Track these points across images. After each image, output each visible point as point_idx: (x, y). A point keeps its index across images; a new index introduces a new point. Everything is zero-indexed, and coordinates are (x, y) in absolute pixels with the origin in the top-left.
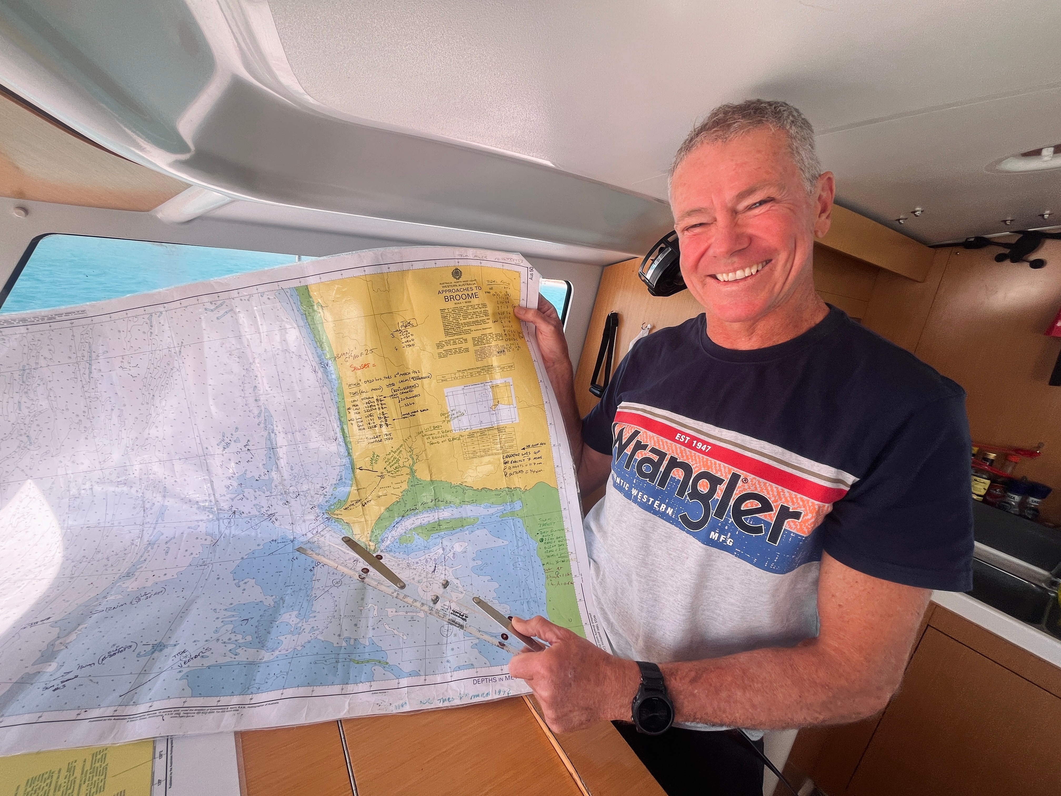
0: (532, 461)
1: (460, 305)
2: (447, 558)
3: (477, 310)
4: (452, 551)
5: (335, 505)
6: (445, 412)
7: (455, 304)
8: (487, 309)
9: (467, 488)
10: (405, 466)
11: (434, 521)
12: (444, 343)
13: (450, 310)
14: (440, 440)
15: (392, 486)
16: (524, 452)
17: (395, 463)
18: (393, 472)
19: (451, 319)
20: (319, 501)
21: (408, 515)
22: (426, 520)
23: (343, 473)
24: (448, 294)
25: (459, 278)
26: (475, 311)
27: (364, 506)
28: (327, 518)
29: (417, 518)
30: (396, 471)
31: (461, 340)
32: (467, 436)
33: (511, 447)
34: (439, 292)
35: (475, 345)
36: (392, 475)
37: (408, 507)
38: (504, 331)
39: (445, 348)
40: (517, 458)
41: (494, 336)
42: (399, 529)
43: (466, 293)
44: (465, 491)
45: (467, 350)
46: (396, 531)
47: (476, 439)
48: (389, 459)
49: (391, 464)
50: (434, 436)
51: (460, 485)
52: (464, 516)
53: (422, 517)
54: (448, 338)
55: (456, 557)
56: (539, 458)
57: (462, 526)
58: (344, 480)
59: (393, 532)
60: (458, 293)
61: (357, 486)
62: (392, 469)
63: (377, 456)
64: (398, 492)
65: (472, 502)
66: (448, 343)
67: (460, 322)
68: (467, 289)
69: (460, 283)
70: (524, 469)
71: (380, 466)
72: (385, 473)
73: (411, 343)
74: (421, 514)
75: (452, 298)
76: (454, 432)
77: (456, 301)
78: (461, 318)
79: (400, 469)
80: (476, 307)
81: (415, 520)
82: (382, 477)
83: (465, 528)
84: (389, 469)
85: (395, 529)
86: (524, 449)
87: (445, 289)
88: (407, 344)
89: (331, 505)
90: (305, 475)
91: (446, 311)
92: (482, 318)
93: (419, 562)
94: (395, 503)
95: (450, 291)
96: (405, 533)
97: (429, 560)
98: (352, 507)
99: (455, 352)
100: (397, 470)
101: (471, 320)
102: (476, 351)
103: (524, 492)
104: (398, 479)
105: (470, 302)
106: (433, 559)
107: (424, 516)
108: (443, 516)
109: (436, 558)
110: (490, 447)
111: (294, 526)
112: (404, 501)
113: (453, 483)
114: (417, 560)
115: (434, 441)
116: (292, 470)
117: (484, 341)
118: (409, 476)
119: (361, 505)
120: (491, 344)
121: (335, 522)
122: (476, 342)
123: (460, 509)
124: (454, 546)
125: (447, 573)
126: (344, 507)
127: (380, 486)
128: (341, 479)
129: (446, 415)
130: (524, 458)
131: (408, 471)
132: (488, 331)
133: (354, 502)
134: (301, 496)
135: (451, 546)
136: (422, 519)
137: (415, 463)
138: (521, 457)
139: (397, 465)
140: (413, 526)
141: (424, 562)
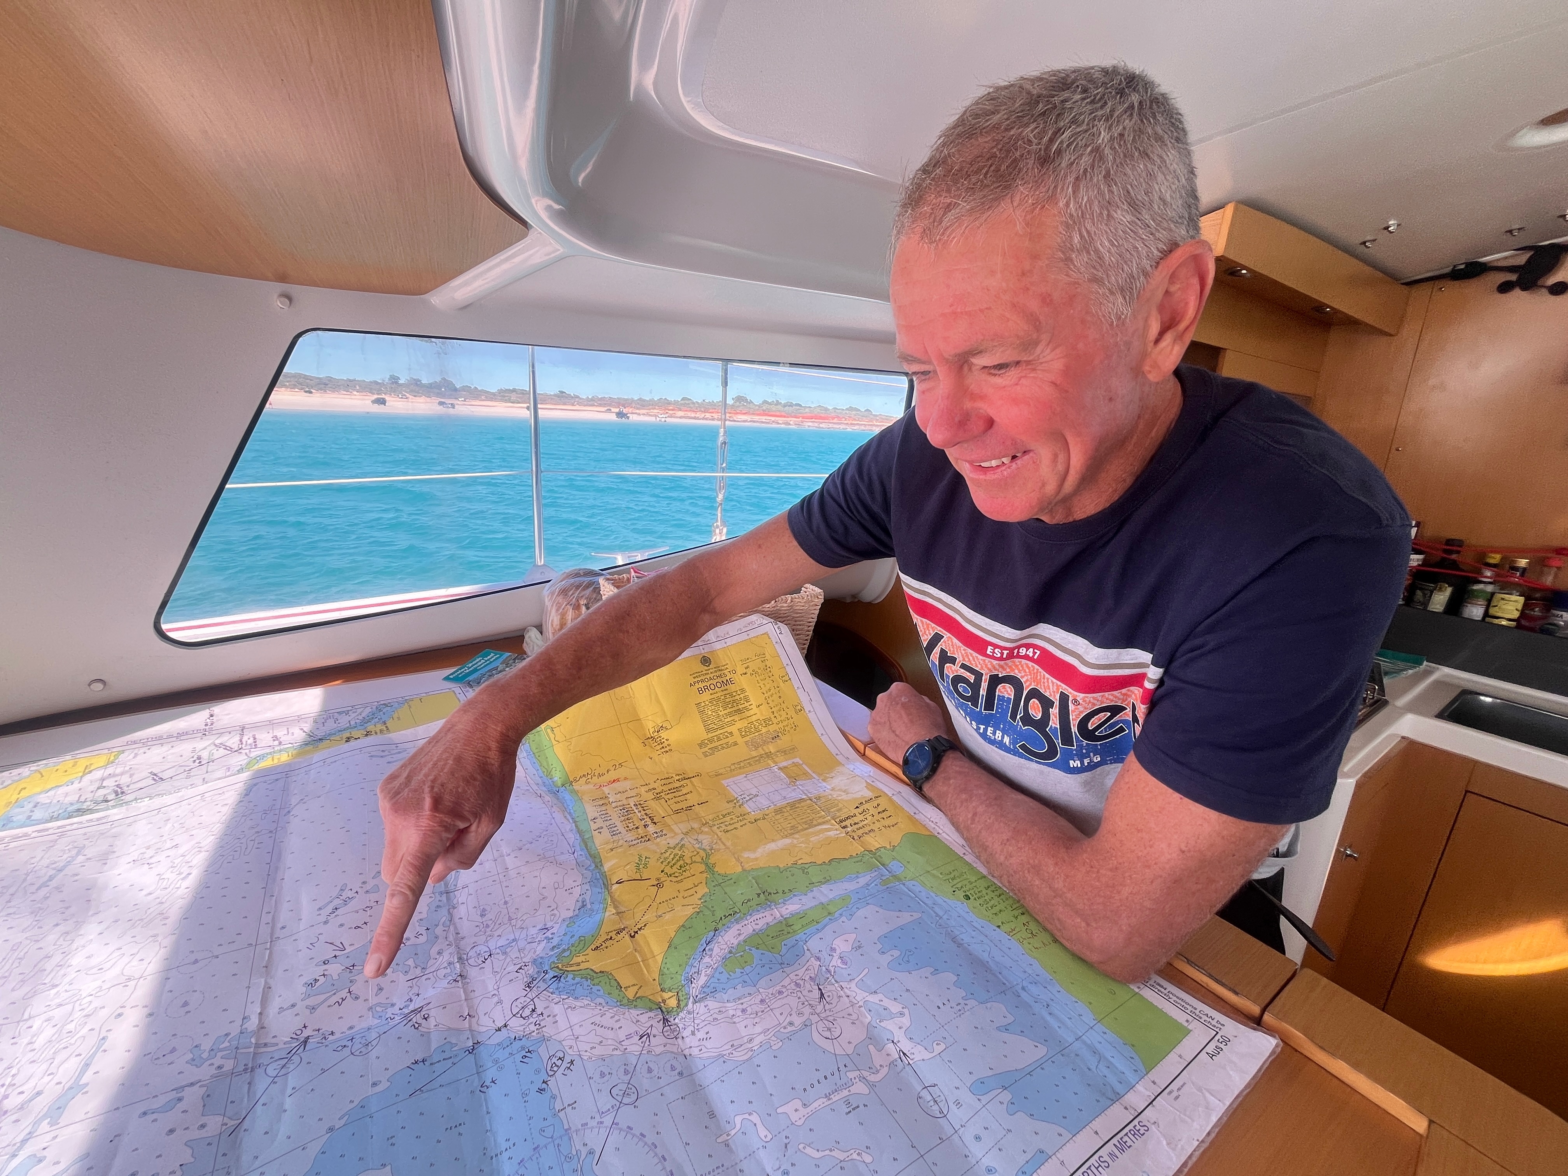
0: (877, 817)
1: (717, 695)
2: (832, 969)
3: (736, 698)
4: (834, 954)
5: (573, 949)
6: (732, 799)
7: (711, 694)
8: (746, 694)
9: (807, 866)
10: (695, 862)
11: (775, 921)
12: (706, 741)
13: (707, 703)
14: (738, 825)
15: (680, 896)
16: (860, 810)
17: (678, 861)
18: (677, 875)
19: (710, 713)
20: (535, 952)
21: (724, 925)
22: (761, 923)
23: (587, 897)
24: (701, 685)
25: (709, 665)
26: (733, 699)
27: (633, 937)
28: (554, 977)
29: (743, 924)
30: (681, 871)
31: (726, 734)
32: (773, 814)
33: (839, 810)
34: (691, 685)
35: (743, 737)
36: (677, 879)
37: (719, 914)
38: (773, 712)
39: (709, 747)
40: (856, 820)
41: (763, 722)
42: (716, 950)
43: (720, 680)
44: (806, 870)
45: (736, 744)
46: (711, 956)
47: (786, 814)
48: (666, 859)
49: (671, 864)
50: (726, 823)
51: (795, 866)
52: (824, 900)
53: (752, 920)
54: (710, 735)
55: (847, 959)
56: (883, 811)
57: (829, 914)
58: (589, 906)
59: (707, 959)
60: (711, 682)
61: (616, 907)
62: (675, 869)
63: (646, 858)
64: (695, 900)
65: (826, 881)
66: (711, 740)
67: (721, 714)
68: (720, 676)
69: (711, 671)
70: (872, 827)
71: (653, 872)
72: (663, 877)
73: (667, 749)
74: (748, 917)
75: (706, 688)
76: (753, 813)
77: (711, 691)
78: (721, 709)
79: (687, 867)
80: (734, 694)
81: (741, 928)
82: (659, 885)
83: (837, 915)
84: (668, 870)
85: (709, 953)
86: (857, 807)
87: (696, 680)
88: (663, 750)
89: (564, 951)
90: (510, 919)
91: (703, 704)
92: (743, 706)
93: (784, 990)
94: (695, 915)
95: (702, 681)
96: (730, 952)
97: (802, 982)
98: (608, 943)
99: (723, 748)
100: (684, 869)
101: (732, 710)
102: (746, 743)
103: (894, 849)
104: (688, 883)
105: (727, 690)
106: (807, 978)
107: (754, 918)
108: (788, 911)
109: (813, 975)
110: (811, 818)
111: (474, 1020)
112: (708, 908)
113: (781, 866)
114: (778, 988)
115: (729, 828)
116: (482, 916)
117: (752, 730)
118: (705, 875)
119: (627, 937)
120: (761, 732)
121: (573, 979)
122: (743, 733)
123: (810, 895)
124: (834, 946)
125: (848, 993)
126: (593, 947)
127: (658, 900)
128: (584, 906)
129: (735, 801)
130: (865, 817)
131: (703, 867)
132: (754, 718)
133: (613, 934)
134: (496, 956)
135: (829, 948)
136: (753, 923)
137: (710, 855)
138: (861, 817)
139: (681, 862)
140: (742, 938)
141: (794, 987)
